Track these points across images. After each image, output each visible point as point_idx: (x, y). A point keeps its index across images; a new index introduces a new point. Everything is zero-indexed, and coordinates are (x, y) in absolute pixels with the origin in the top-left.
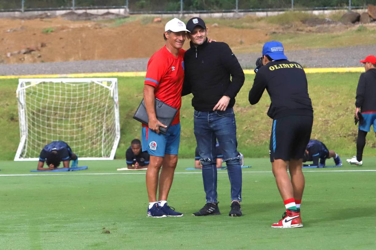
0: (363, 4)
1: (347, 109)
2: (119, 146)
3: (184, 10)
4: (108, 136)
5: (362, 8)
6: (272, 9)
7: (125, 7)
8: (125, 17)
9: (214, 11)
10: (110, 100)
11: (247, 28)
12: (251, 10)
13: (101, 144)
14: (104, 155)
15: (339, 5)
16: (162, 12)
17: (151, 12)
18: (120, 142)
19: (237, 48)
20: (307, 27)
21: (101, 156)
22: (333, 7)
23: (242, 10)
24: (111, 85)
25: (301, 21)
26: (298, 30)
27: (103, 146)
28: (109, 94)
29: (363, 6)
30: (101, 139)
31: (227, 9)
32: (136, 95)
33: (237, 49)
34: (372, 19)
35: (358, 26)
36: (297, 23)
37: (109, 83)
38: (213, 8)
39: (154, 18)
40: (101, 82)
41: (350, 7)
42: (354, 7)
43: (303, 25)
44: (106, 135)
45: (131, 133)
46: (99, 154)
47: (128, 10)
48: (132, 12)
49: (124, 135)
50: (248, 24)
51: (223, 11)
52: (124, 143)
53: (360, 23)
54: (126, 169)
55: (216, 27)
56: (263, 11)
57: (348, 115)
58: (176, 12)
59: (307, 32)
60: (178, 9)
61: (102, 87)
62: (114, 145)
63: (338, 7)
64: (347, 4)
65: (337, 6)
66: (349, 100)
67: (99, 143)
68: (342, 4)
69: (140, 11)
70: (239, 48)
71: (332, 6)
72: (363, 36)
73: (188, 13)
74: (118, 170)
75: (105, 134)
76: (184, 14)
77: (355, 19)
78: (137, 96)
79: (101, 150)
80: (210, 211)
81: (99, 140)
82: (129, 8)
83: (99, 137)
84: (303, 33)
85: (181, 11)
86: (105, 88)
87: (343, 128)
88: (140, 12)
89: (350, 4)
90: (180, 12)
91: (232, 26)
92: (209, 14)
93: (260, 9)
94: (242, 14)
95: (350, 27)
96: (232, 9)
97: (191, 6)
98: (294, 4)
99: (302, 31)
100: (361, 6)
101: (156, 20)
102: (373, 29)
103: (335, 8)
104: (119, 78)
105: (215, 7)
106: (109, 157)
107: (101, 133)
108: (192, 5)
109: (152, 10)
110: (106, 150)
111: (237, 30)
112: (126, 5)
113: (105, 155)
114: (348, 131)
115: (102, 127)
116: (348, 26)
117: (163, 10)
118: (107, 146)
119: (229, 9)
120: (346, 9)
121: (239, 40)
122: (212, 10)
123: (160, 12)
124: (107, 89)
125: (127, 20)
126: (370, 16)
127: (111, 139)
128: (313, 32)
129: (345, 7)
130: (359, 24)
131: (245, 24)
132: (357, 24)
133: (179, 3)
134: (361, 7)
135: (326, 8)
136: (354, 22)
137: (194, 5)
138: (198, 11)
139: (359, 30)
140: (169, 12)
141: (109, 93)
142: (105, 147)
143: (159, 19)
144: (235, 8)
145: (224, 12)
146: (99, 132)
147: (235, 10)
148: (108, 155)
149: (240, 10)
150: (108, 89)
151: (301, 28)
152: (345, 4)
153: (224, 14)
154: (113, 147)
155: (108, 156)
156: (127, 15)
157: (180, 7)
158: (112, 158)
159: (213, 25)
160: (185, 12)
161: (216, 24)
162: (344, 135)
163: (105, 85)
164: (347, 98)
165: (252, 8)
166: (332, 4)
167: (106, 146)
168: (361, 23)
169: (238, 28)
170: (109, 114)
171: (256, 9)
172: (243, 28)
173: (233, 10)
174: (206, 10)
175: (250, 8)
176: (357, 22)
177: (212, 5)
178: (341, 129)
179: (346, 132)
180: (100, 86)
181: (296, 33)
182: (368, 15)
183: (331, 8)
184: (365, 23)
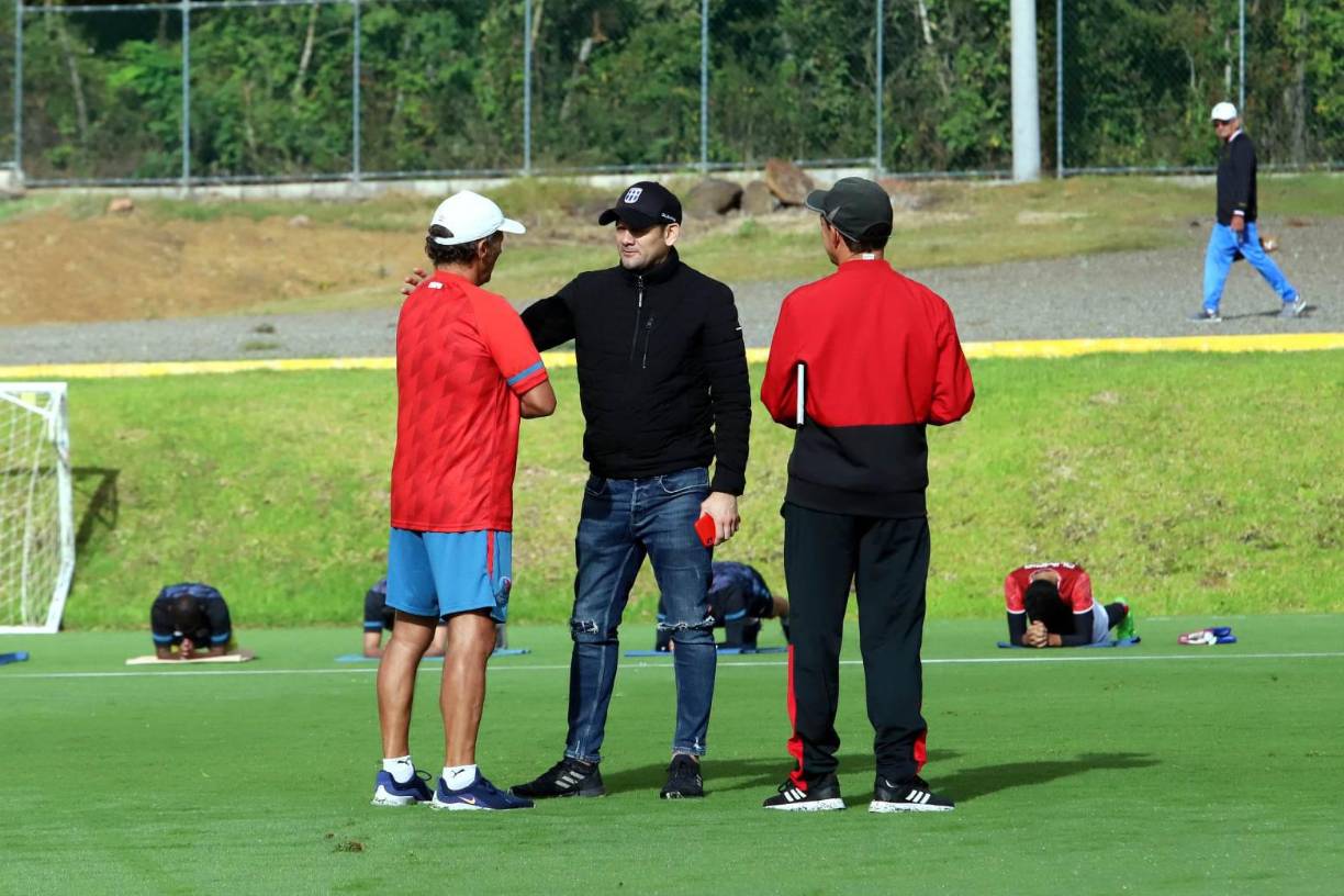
0: (744, 156)
1: (768, 475)
2: (70, 592)
3: (193, 173)
4: (41, 561)
5: (742, 169)
6: (465, 172)
7: (11, 164)
8: (17, 197)
9: (287, 177)
10: (44, 451)
11: (396, 229)
12: (401, 174)
13: (17, 585)
14: (28, 619)
15: (669, 157)
16: (127, 181)
17: (91, 181)
18: (74, 580)
19: (373, 290)
20: (580, 225)
21: (18, 622)
22: (653, 166)
23: (373, 175)
24: (49, 403)
25: (563, 208)
26: (553, 235)
27: (23, 590)
28: (43, 432)
29: (744, 160)
30: (18, 571)
31: (325, 171)
32: (118, 435)
33: (374, 295)
34: (777, 201)
35: (737, 222)
36: (550, 213)
37: (43, 399)
38: (283, 169)
39: (109, 199)
40: (19, 396)
41: (703, 166)
42: (718, 165)
43: (569, 219)
44: (35, 556)
45: (107, 551)
46: (11, 617)
47: (20, 175)
48: (31, 182)
49: (86, 558)
50: (399, 218)
51: (315, 176)
52: (88, 581)
53: (742, 212)
54: (153, 659)
55: (301, 226)
56: (436, 178)
57: (770, 494)
58: (168, 180)
59: (582, 241)
60: (176, 172)
61: (20, 410)
62: (58, 587)
63: (668, 167)
64: (696, 154)
65: (663, 161)
66: (773, 447)
67: (11, 582)
68: (680, 156)
69: (58, 177)
70: (379, 289)
71: (648, 162)
72: (760, 254)
73: (203, 184)
74: (130, 662)
75: (30, 553)
76: (193, 185)
77: (726, 199)
78: (123, 438)
79: (18, 602)
80: (567, 783)
81: (11, 574)
82: (24, 168)
83: (12, 565)
84: (572, 244)
85: (185, 179)
86: (28, 414)
87: (759, 534)
88: (56, 182)
89: (704, 157)
90: (181, 181)
91: (350, 225)
92: (272, 188)
93: (429, 173)
94: (372, 186)
95: (713, 225)
96: (341, 170)
97: (214, 165)
98: (533, 158)
99: (565, 237)
100: (737, 161)
101: (116, 205)
102: (786, 232)
103: (659, 167)
104: (73, 383)
105: (289, 165)
106: (44, 624)
107: (19, 549)
108: (218, 158)
109: (95, 174)
110: (35, 604)
111: (367, 236)
112: (13, 160)
113: (32, 619)
114: (771, 543)
115: (21, 532)
116: (707, 223)
117: (129, 175)
118: (38, 590)
119: (332, 171)
120: (693, 170)
121: (375, 266)
122: (279, 176)
123: (118, 181)
124: (34, 415)
125: (24, 203)
126: (773, 193)
127: (49, 569)
128: (601, 242)
129: (690, 165)
130: (738, 216)
131: (386, 218)
132: (733, 217)
133: (176, 152)
134: (740, 165)
135: (631, 167)
136: (723, 211)
137: (224, 158)
138: (238, 178)
139: (745, 236)
140: (147, 181)
141: (44, 427)
142: (30, 593)
143: (127, 203)
144: (351, 169)
145: (317, 181)
146: (13, 547)
147: (350, 176)
148: (39, 619)
149: (366, 175)
150: (40, 416)
151: (564, 230)
152: (688, 156)
153: (318, 186)
154: (56, 595)
155: (42, 620)
156: (17, 190)
157: (179, 166)
158: (51, 627)
159: (294, 221)
160: (195, 180)
161: (303, 219)
162: (762, 556)
163: (29, 404)
164: (767, 442)
165: (404, 169)
166: (648, 156)
167: (33, 592)
168: (746, 214)
169: (371, 229)
170: (44, 491)
171: (414, 173)
172: (383, 228)
173: (344, 175)
174: (261, 173)
175: (396, 170)
176: (732, 212)
177: (277, 160)
178: (750, 537)
179: (765, 547)
180: (13, 408)
181: (548, 246)
182: (767, 191)
183: (646, 167)
184: (760, 214)
